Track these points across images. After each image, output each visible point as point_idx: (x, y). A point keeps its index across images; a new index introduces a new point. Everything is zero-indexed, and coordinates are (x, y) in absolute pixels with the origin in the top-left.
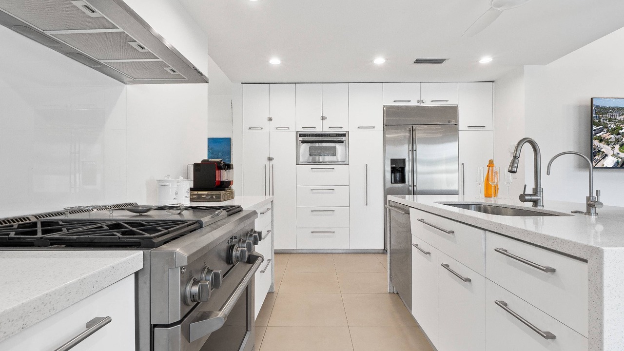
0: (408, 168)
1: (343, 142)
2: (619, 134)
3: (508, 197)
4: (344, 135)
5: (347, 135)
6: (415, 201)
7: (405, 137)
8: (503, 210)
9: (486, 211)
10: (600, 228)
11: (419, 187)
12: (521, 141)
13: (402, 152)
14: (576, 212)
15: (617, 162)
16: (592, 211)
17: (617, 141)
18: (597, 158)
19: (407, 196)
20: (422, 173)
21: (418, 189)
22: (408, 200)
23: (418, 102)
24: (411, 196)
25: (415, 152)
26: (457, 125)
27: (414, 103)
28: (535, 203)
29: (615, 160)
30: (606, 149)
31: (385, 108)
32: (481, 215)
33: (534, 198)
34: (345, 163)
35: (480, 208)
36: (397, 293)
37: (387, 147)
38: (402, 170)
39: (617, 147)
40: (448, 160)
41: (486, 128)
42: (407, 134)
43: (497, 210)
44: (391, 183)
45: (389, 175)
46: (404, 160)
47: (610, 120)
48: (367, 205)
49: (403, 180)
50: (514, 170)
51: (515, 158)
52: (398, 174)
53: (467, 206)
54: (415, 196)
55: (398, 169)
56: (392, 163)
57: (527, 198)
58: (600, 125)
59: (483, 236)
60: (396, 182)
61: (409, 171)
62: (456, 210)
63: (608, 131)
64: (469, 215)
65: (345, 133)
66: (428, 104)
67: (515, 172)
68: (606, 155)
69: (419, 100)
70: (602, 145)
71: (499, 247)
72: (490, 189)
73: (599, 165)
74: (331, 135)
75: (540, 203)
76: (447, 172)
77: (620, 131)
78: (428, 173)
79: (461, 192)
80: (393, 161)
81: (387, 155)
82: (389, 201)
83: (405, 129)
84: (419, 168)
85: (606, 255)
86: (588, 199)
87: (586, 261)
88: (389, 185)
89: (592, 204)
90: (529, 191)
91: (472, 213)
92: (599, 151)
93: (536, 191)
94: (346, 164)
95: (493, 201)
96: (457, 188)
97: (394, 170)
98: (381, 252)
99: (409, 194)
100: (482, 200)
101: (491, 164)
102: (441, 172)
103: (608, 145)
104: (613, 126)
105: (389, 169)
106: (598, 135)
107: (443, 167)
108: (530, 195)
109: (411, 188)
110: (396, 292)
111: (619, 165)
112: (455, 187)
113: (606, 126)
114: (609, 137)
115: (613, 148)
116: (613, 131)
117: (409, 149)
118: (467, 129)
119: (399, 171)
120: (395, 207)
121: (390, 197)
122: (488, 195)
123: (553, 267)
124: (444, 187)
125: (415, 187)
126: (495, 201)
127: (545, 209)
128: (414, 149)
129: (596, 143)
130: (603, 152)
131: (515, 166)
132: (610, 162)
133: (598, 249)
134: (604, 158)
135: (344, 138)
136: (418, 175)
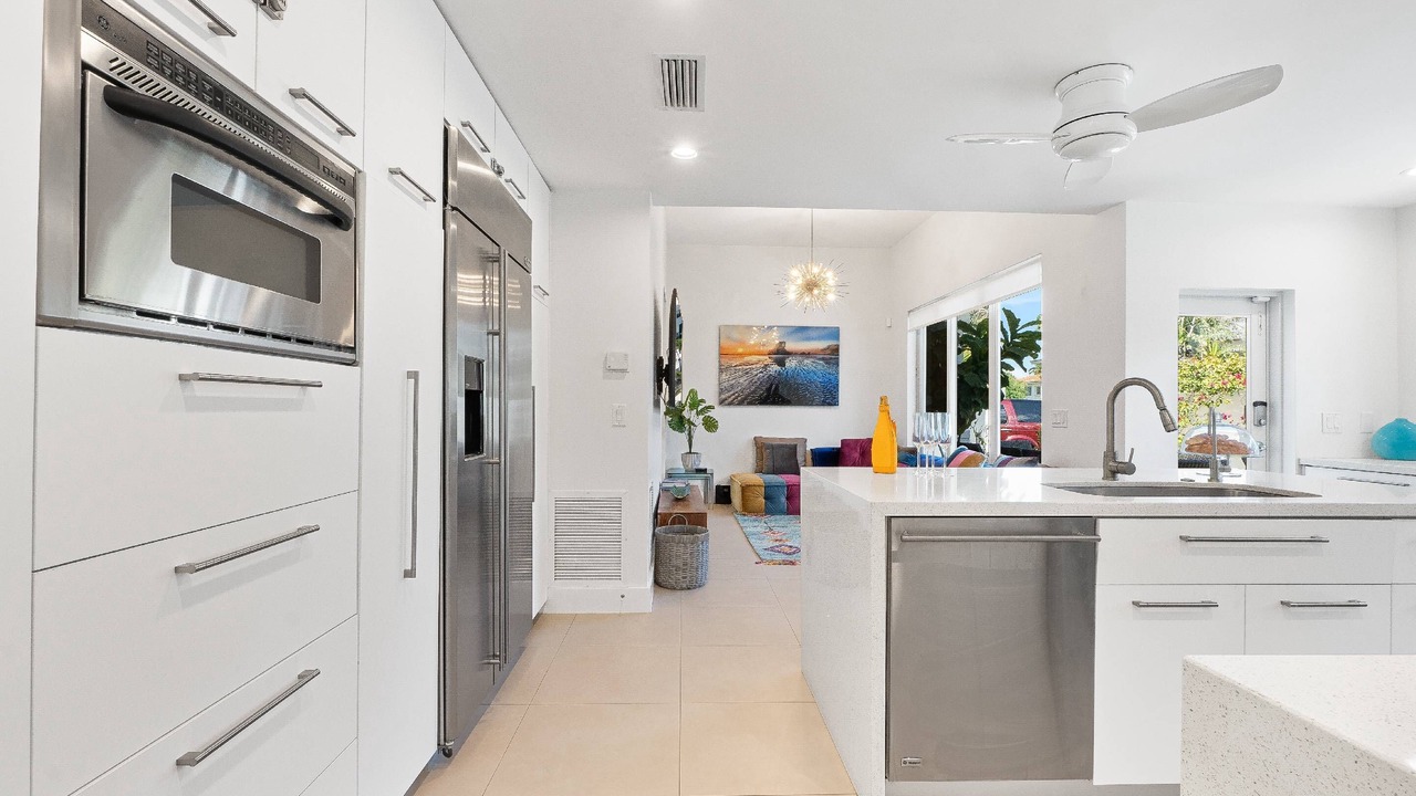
23: (493, 163)
45: (461, 423)
56: (465, 378)
65: (352, 172)
69: (494, 156)
105: (460, 397)
117: (488, 327)
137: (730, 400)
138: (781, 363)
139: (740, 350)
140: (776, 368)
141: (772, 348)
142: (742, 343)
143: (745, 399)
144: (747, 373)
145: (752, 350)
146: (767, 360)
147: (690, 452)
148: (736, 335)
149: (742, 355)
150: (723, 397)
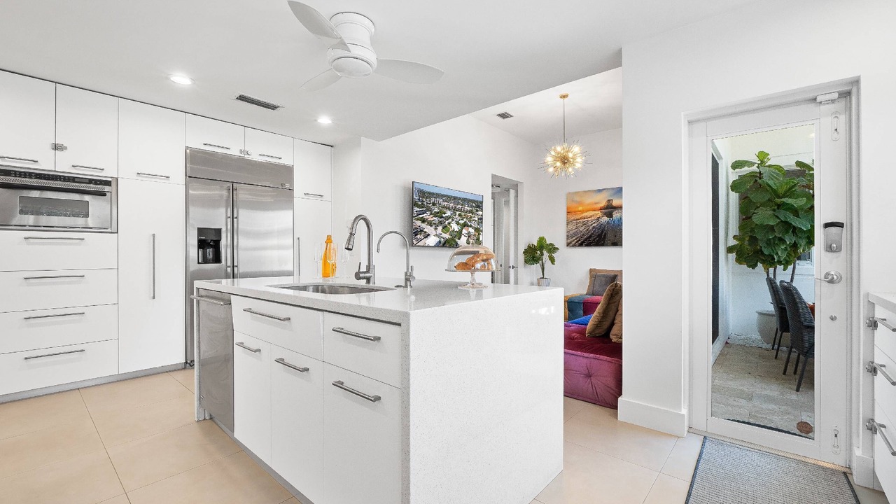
0: (224, 242)
1: (105, 195)
2: (442, 217)
3: (344, 277)
4: (108, 183)
5: (114, 184)
6: (236, 286)
7: (221, 196)
8: (341, 289)
9: (323, 292)
10: (413, 298)
11: (242, 269)
12: (357, 218)
13: (217, 219)
14: (398, 286)
15: (440, 242)
16: (408, 284)
17: (441, 223)
18: (418, 237)
19: (224, 281)
20: (247, 249)
21: (241, 271)
22: (225, 285)
23: (241, 151)
24: (229, 280)
25: (235, 220)
26: (291, 190)
27: (235, 151)
28: (368, 279)
29: (438, 239)
30: (428, 229)
31: (188, 151)
32: (319, 296)
33: (367, 275)
34: (109, 230)
35: (317, 289)
36: (211, 419)
37: (191, 209)
38: (216, 245)
39: (440, 228)
40: (281, 233)
41: (324, 198)
42: (225, 193)
43: (334, 290)
44: (199, 263)
45: (194, 251)
46: (219, 231)
47: (434, 204)
48: (154, 298)
49: (217, 259)
50: (350, 247)
51: (352, 235)
52: (210, 251)
53: (304, 288)
54: (235, 280)
55: (209, 244)
56: (199, 235)
57: (361, 275)
58: (423, 208)
59: (321, 318)
60: (205, 261)
61: (227, 246)
62: (291, 292)
63: (431, 214)
64: (306, 296)
65: (110, 179)
66: (255, 157)
67: (351, 250)
68: (429, 235)
69: (243, 149)
70: (424, 225)
71: (336, 326)
72: (328, 269)
73: (420, 244)
74: (76, 180)
75: (372, 280)
76: (280, 247)
77: (444, 215)
78: (255, 249)
79: (296, 273)
80: (201, 231)
81: (191, 221)
82: (198, 289)
83: (222, 187)
84: (242, 242)
85: (411, 317)
86: (406, 273)
87: (399, 325)
88: (194, 266)
89: (408, 279)
90: (363, 269)
91: (310, 295)
92: (421, 231)
93: (369, 267)
94: (111, 233)
95: (331, 281)
96: (291, 269)
97: (202, 244)
98: (180, 367)
99: (227, 277)
100: (319, 280)
101: (329, 240)
102: (272, 248)
103: (431, 226)
104: (436, 210)
105: (194, 241)
106: (421, 216)
107: (274, 242)
108: (364, 272)
109: (229, 270)
110: (207, 418)
111: (441, 244)
112: (289, 267)
113: (429, 209)
114: (432, 219)
115: (436, 229)
116: (436, 215)
117: (227, 215)
118: (304, 196)
119: (211, 246)
120: (207, 296)
121: (197, 284)
122: (325, 275)
123: (378, 336)
124: (276, 268)
125: (236, 269)
126: (333, 281)
127: (376, 285)
128: (235, 216)
129: (419, 223)
130: (426, 232)
131: (351, 243)
132: (432, 241)
133: (406, 313)
134: (426, 237)
135: (107, 189)
136: (240, 252)
137: (574, 243)
138: (610, 215)
139: (580, 208)
140: (605, 219)
141: (603, 204)
142: (580, 203)
143: (583, 242)
144: (585, 224)
145: (589, 207)
146: (599, 214)
147: (543, 278)
148: (577, 198)
149: (582, 212)
150: (569, 241)
